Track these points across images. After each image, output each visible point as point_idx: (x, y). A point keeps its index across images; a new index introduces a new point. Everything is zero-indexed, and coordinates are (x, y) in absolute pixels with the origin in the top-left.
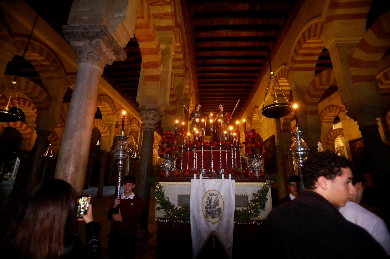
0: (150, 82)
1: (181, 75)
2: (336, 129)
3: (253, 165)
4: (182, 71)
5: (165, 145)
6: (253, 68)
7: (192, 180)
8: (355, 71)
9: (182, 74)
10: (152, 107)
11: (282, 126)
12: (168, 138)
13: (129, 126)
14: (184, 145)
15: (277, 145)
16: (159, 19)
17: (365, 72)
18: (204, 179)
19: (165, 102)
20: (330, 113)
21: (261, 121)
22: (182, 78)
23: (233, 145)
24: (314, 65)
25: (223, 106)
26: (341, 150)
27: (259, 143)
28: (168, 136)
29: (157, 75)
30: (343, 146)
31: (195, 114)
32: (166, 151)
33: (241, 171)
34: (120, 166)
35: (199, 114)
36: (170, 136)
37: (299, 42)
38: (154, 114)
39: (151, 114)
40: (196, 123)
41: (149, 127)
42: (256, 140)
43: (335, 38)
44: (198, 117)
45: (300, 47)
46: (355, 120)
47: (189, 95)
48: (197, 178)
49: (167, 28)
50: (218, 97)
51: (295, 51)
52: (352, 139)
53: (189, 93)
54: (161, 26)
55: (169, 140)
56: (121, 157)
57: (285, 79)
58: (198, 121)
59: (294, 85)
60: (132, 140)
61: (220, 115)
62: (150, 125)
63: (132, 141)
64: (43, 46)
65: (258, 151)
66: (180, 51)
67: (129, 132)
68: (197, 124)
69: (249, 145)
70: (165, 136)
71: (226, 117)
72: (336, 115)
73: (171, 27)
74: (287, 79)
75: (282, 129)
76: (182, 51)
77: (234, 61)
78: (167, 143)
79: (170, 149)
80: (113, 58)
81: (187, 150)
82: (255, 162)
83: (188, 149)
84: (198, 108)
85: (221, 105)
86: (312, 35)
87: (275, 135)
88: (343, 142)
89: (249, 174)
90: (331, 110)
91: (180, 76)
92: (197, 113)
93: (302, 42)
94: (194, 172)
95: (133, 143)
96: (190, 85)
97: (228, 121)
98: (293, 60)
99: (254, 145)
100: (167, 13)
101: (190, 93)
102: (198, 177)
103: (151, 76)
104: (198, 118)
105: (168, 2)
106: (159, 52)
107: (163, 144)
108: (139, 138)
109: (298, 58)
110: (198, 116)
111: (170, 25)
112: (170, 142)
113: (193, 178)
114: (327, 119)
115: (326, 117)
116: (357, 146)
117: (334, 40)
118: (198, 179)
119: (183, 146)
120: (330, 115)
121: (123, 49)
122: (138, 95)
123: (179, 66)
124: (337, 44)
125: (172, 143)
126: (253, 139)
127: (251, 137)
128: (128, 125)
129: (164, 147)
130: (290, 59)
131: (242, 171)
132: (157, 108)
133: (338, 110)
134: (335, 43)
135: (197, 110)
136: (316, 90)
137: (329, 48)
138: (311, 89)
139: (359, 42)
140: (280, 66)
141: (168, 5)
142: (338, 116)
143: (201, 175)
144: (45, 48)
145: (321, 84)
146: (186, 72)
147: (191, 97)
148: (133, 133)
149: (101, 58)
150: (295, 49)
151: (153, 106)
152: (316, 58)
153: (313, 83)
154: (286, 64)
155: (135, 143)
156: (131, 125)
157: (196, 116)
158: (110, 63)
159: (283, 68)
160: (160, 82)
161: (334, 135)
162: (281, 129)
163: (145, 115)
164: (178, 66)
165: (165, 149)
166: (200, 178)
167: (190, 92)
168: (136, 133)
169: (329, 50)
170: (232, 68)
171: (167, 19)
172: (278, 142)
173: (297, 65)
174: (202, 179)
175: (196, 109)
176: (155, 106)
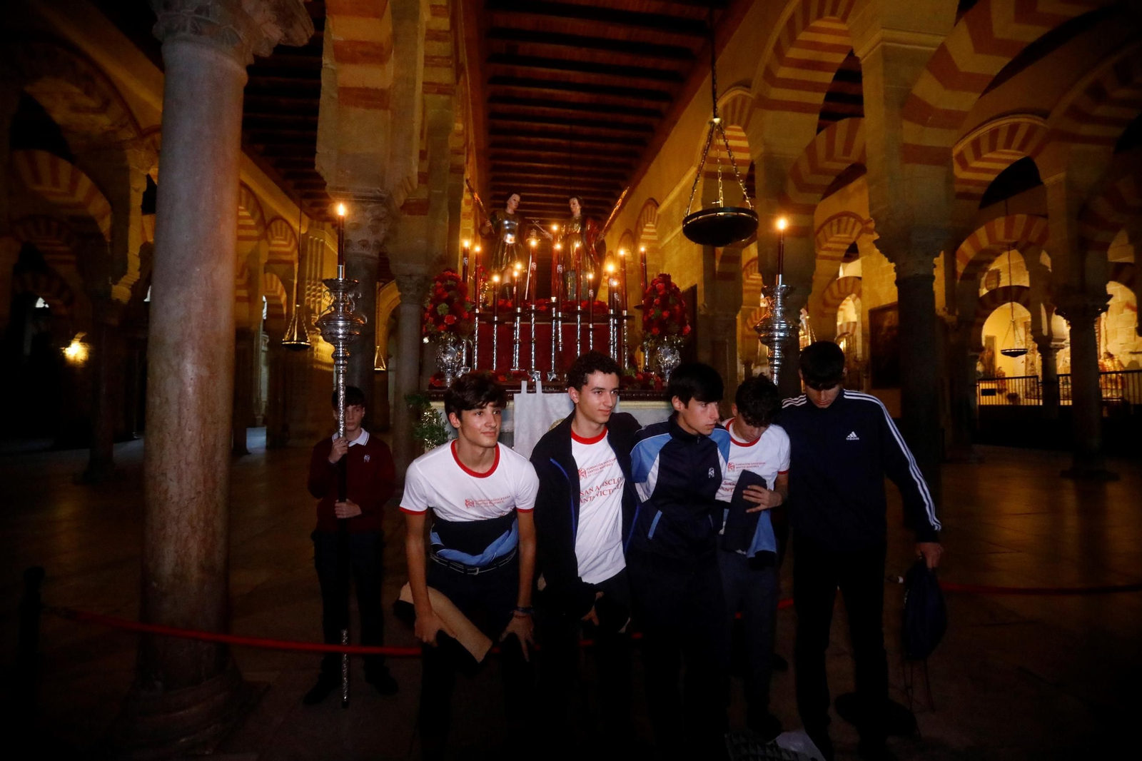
0: (360, 110)
1: (441, 89)
2: (846, 279)
3: (661, 360)
4: (445, 76)
5: (443, 308)
6: (654, 85)
7: (516, 396)
8: (912, 133)
9: (447, 85)
10: (371, 192)
11: (717, 264)
12: (448, 288)
13: (264, 242)
14: (479, 308)
15: (702, 312)
17: (932, 138)
18: (546, 394)
19: (408, 178)
20: (838, 233)
21: (663, 244)
22: (444, 98)
23: (613, 312)
24: (819, 98)
26: (850, 331)
27: (677, 307)
28: (449, 282)
29: (382, 89)
30: (855, 323)
31: (503, 221)
32: (446, 324)
33: (633, 375)
34: (341, 362)
35: (514, 220)
36: (454, 283)
37: (791, 22)
38: (377, 213)
39: (367, 214)
40: (506, 249)
41: (362, 252)
42: (671, 301)
43: (883, 30)
44: (510, 231)
45: (793, 40)
46: (891, 261)
47: (463, 154)
48: (528, 392)
50: (546, 165)
51: (778, 50)
52: (877, 305)
53: (464, 148)
55: (451, 293)
56: (340, 337)
57: (740, 128)
58: (513, 242)
59: (761, 150)
60: (274, 287)
61: (573, 227)
62: (364, 246)
63: (276, 291)
65: (676, 328)
66: (441, 6)
67: (263, 260)
68: (509, 250)
69: (654, 313)
70: (442, 282)
71: (589, 234)
72: (852, 241)
74: (745, 129)
75: (717, 269)
76: (446, 7)
77: (602, 56)
78: (449, 301)
79: (455, 318)
80: (275, 34)
81: (494, 322)
82: (667, 355)
83: (496, 319)
84: (511, 203)
85: (576, 201)
86: (828, 9)
87: (698, 288)
88: (856, 312)
89: (652, 383)
90: (843, 226)
91: (440, 92)
92: (507, 219)
93: (799, 22)
94: (519, 375)
95: (279, 298)
96: (465, 121)
97: (593, 245)
98: (769, 76)
99: (666, 314)
101: (466, 148)
102: (531, 388)
103: (359, 89)
104: (511, 234)
106: (385, 7)
107: (436, 306)
108: (296, 282)
109: (784, 72)
110: (513, 227)
112: (456, 299)
113: (520, 392)
114: (829, 249)
115: (829, 245)
116: (886, 323)
117: (877, 36)
118: (531, 395)
119: (477, 311)
120: (838, 239)
121: (303, 4)
122: (321, 148)
124: (884, 48)
125: (462, 303)
126: (664, 299)
127: (661, 293)
128: (259, 239)
129: (440, 313)
130: (761, 71)
131: (636, 375)
132: (384, 195)
133: (859, 227)
134: (879, 46)
135: (510, 212)
136: (815, 170)
137: (864, 57)
138: (804, 167)
139: (934, 49)
140: (729, 88)
142: (857, 243)
143: (536, 384)
145: (830, 155)
146: (458, 77)
147: (468, 157)
148: (276, 267)
149: (241, 34)
150: (779, 42)
151: (373, 189)
152: (828, 77)
153: (811, 149)
154: (746, 85)
155: (284, 297)
156: (270, 237)
157: (507, 228)
158: (266, 52)
159: (739, 95)
160: (389, 112)
161: (840, 292)
162: (714, 269)
164: (434, 57)
165: (442, 318)
166: (535, 392)
167: (467, 143)
168: (287, 267)
169: (863, 62)
170: (593, 78)
172: (704, 306)
173: (778, 94)
174: (543, 394)
175: (505, 205)
176: (379, 189)
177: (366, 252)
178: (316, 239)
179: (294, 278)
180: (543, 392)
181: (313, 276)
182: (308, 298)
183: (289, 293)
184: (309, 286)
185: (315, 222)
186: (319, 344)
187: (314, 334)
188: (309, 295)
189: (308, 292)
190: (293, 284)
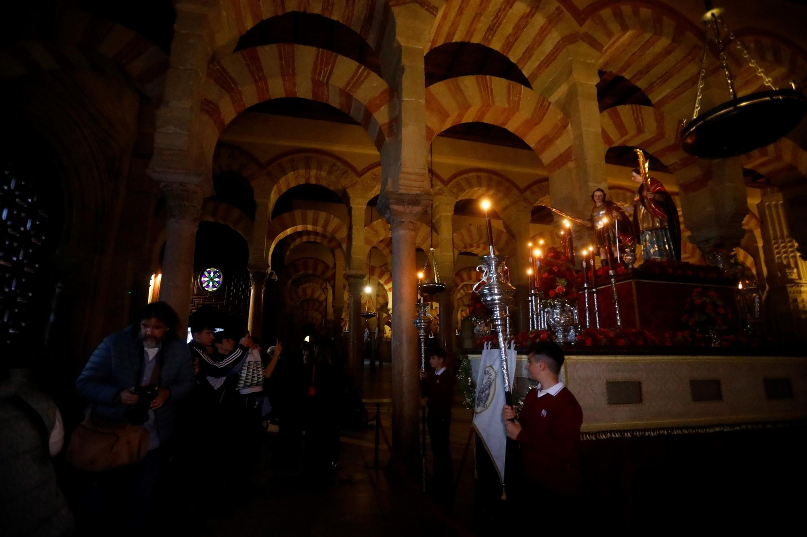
16: (539, 46)
49: (557, 50)
54: (547, 55)
64: (479, 174)
73: (561, 42)
100: (542, 27)
105: (531, 11)
111: (558, 40)
123: (677, 64)
141: (533, 16)
144: (482, 174)
164: (675, 66)
171: (549, 35)
178: (773, 203)
179: (756, 242)
181: (779, 234)
182: (778, 256)
183: (755, 256)
184: (776, 245)
185: (769, 190)
186: (803, 295)
187: (793, 286)
188: (778, 253)
189: (776, 251)
190: (757, 248)
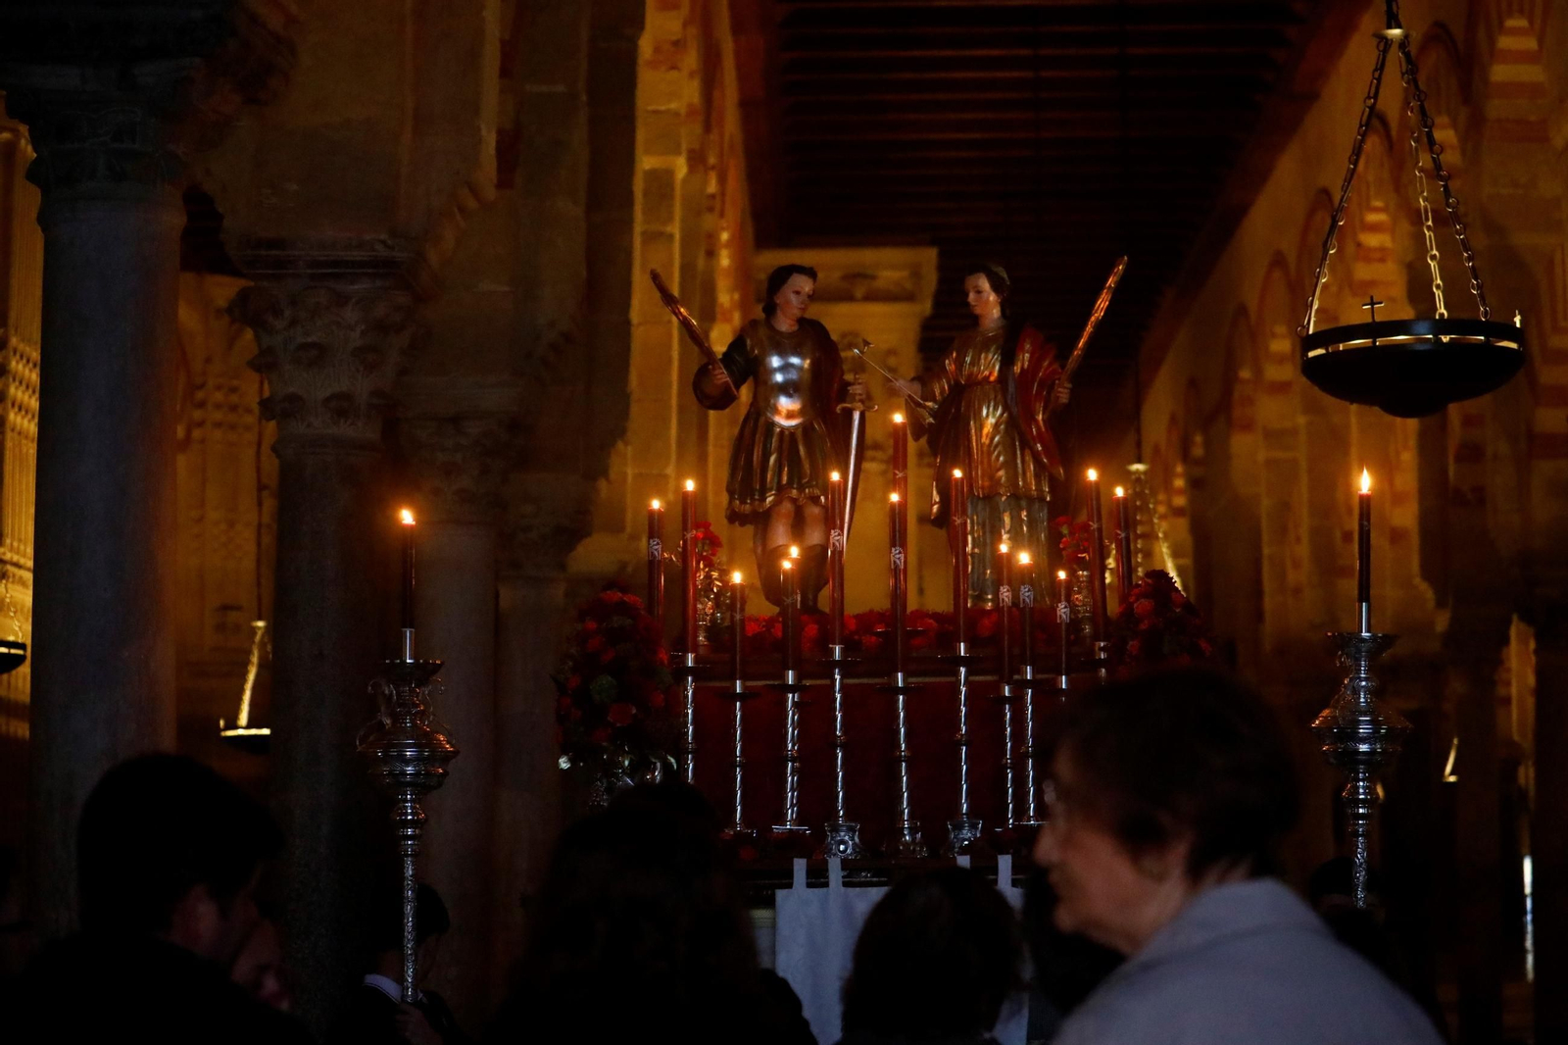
5: (603, 686)
7: (780, 894)
12: (614, 636)
14: (695, 648)
18: (850, 890)
25: (997, 287)
28: (617, 621)
31: (765, 352)
32: (612, 725)
36: (627, 622)
39: (350, 314)
40: (775, 440)
44: (786, 389)
48: (809, 885)
55: (621, 648)
58: (794, 423)
61: (976, 358)
62: (341, 414)
68: (785, 446)
71: (1024, 384)
78: (617, 668)
79: (634, 711)
83: (738, 687)
84: (788, 302)
85: (985, 284)
92: (778, 350)
94: (793, 845)
102: (817, 877)
104: (789, 395)
107: (588, 680)
110: (793, 375)
112: (634, 663)
113: (790, 886)
118: (816, 890)
119: (690, 660)
125: (648, 670)
126: (1153, 642)
129: (597, 698)
132: (397, 253)
135: (785, 324)
143: (834, 866)
157: (778, 374)
163: (293, 323)
165: (602, 710)
166: (826, 885)
174: (843, 889)
175: (771, 309)
176: (383, 237)
177: (346, 430)
180: (846, 884)
